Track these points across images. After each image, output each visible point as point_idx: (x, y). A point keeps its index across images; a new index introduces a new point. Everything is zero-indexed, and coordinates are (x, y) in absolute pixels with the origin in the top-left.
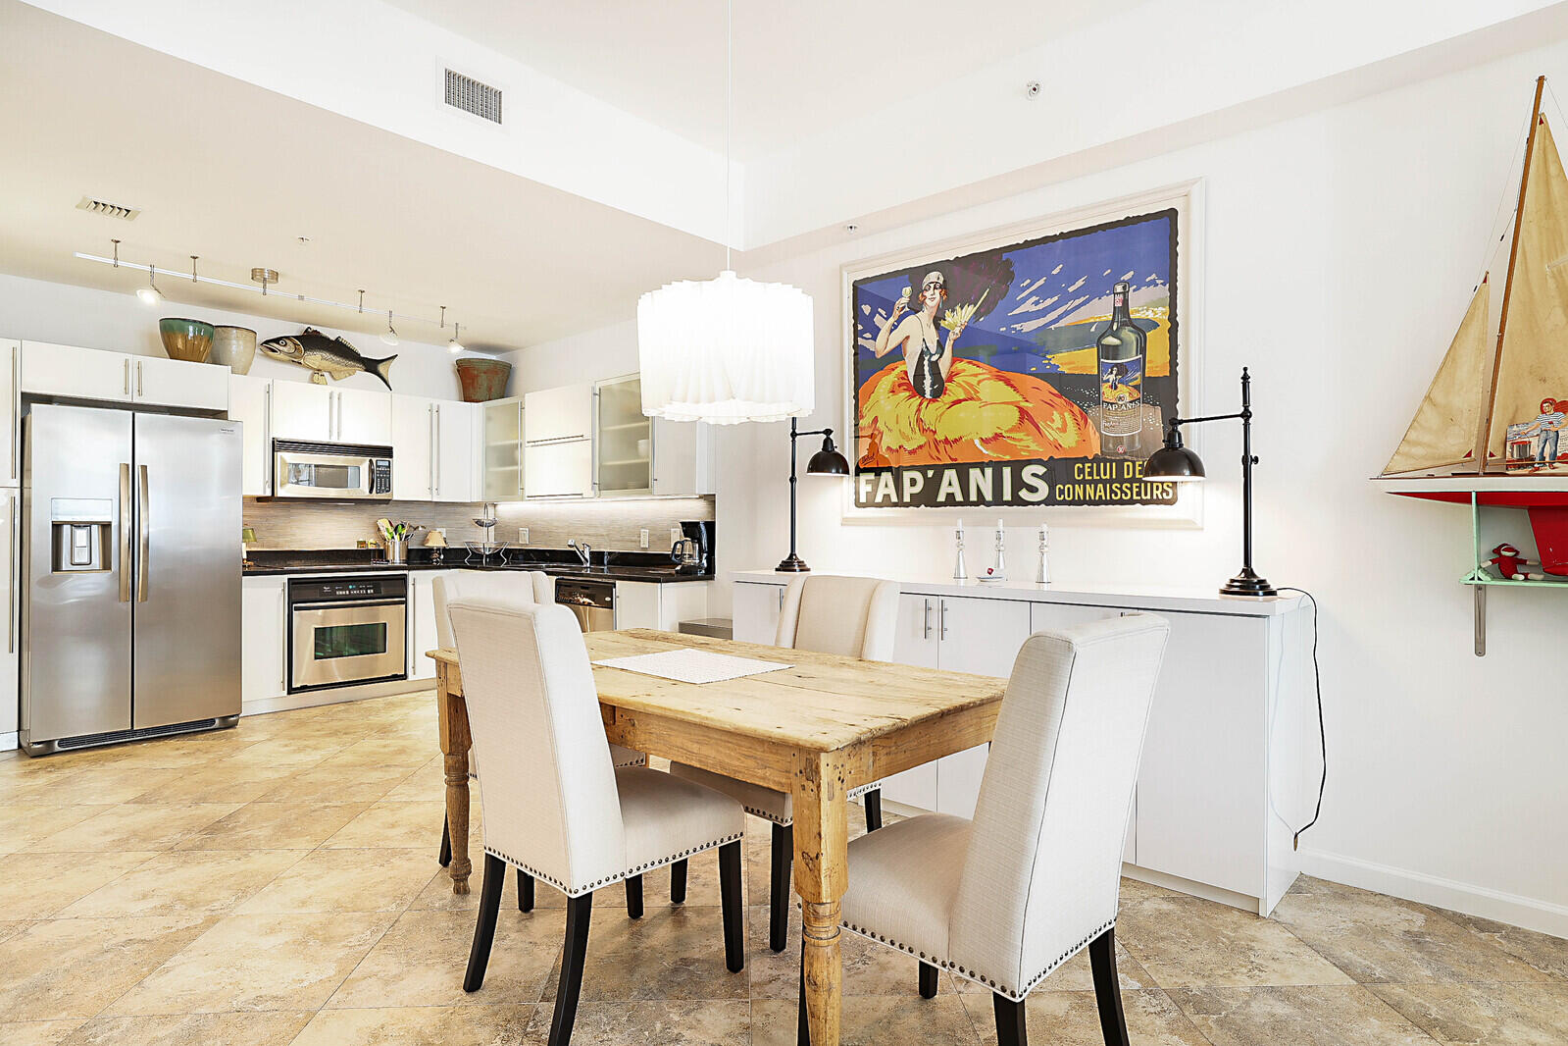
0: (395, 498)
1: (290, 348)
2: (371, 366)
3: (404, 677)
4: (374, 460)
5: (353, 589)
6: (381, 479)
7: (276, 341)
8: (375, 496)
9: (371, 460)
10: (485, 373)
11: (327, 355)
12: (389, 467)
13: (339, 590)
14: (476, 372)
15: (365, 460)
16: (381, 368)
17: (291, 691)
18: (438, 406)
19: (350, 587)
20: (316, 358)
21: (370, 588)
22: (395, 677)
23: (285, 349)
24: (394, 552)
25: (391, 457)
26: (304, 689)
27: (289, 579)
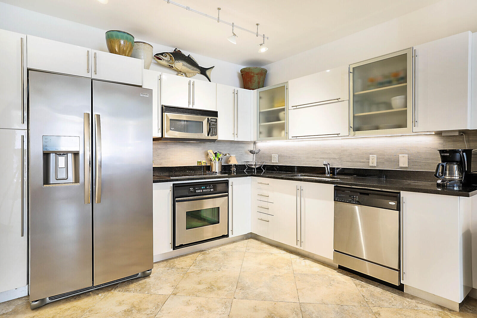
0: (219, 139)
1: (168, 58)
2: (203, 71)
3: (227, 236)
4: (210, 118)
5: (204, 189)
6: (213, 129)
7: (162, 54)
8: (210, 137)
9: (208, 118)
10: (257, 74)
11: (185, 63)
12: (216, 122)
13: (197, 190)
14: (252, 74)
15: (206, 118)
16: (208, 73)
17: (175, 247)
18: (237, 91)
19: (202, 188)
20: (180, 65)
21: (212, 188)
22: (223, 236)
23: (166, 59)
24: (215, 167)
25: (217, 116)
26: (181, 246)
27: (173, 184)
